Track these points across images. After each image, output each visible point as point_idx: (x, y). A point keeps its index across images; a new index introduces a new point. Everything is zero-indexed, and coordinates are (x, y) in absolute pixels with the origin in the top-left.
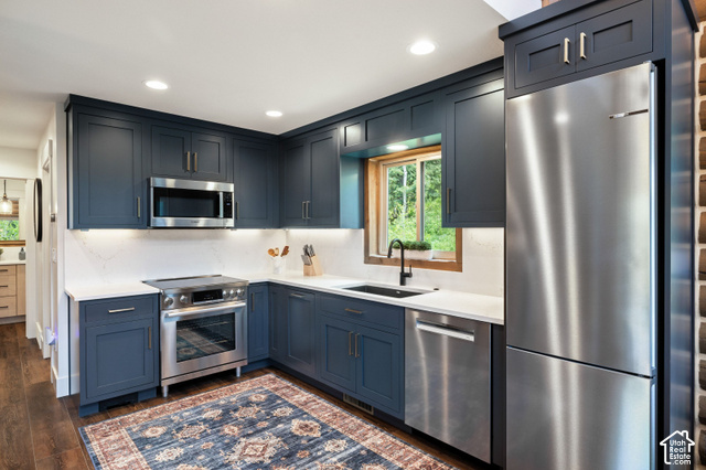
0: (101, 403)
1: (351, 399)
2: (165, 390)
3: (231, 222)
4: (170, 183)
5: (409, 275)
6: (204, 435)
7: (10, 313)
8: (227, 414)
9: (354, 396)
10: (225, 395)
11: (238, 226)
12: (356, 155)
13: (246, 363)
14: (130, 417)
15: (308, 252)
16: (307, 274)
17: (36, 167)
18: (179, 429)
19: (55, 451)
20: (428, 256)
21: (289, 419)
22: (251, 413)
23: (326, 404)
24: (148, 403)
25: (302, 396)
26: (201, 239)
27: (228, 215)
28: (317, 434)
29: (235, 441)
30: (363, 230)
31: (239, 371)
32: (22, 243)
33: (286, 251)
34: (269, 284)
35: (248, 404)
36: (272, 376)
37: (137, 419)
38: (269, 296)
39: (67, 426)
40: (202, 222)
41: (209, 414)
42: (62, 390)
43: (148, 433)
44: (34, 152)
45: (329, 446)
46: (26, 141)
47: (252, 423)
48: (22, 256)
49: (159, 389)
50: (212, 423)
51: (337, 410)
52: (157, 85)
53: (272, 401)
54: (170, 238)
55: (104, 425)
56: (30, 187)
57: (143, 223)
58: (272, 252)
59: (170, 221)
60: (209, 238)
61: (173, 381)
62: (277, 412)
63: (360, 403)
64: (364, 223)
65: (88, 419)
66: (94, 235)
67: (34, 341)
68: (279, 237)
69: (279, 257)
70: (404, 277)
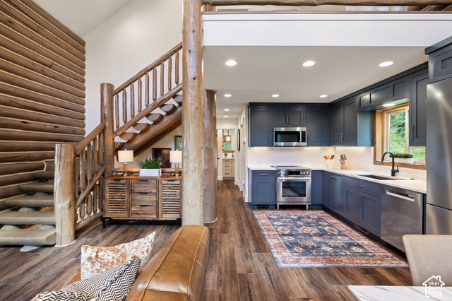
0: (258, 205)
1: (358, 226)
2: (278, 206)
3: (305, 144)
4: (283, 129)
5: (398, 171)
6: (290, 222)
7: (229, 176)
8: (299, 219)
9: (359, 225)
10: (300, 213)
11: (308, 145)
12: (369, 109)
13: (310, 204)
14: (266, 212)
15: (343, 158)
16: (342, 168)
17: (238, 124)
18: (282, 218)
19: (246, 214)
20: (411, 161)
21: (325, 226)
22: (309, 220)
23: (345, 226)
24: (272, 209)
25: (334, 221)
26: (292, 151)
27: (304, 140)
28: (336, 233)
29: (301, 226)
30: (373, 148)
31: (307, 206)
32: (233, 152)
33: (333, 157)
34: (322, 171)
35: (309, 218)
36: (322, 212)
37: (269, 212)
38: (323, 177)
39: (248, 210)
40: (295, 144)
41: (293, 217)
42: (246, 201)
43: (272, 217)
44: (237, 120)
45: (340, 237)
46: (235, 116)
47: (309, 223)
48: (233, 156)
49: (276, 206)
50: (294, 220)
51: (349, 228)
52: (275, 96)
53: (319, 219)
54: (281, 150)
55: (259, 212)
56: (236, 132)
57: (271, 145)
58: (325, 157)
59: (282, 144)
60: (296, 150)
61: (281, 204)
62: (321, 223)
63: (363, 229)
64: (373, 143)
65: (254, 209)
66: (256, 149)
67: (237, 186)
68: (330, 151)
69: (329, 160)
70: (394, 172)
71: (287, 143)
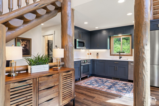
2: (80, 79)
28: (115, 82)
30: (110, 50)
31: (88, 76)
35: (97, 80)
36: (94, 77)
38: (92, 62)
47: (102, 82)
52: (86, 23)
58: (88, 54)
69: (90, 55)
70: (120, 58)
71: (81, 47)
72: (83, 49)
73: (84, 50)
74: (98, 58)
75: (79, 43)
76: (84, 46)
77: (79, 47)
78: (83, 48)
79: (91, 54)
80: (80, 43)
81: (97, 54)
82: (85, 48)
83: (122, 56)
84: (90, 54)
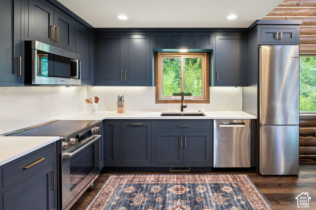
5: (185, 107)
20: (191, 98)
30: (155, 87)
58: (87, 101)
64: (155, 84)
69: (94, 104)
70: (183, 108)
71: (59, 79)
72: (67, 86)
73: (72, 89)
74: (120, 112)
75: (52, 62)
76: (73, 74)
77: (53, 80)
78: (71, 81)
79: (97, 100)
80: (57, 64)
81: (120, 99)
82: (79, 82)
83: (188, 105)
84: (93, 100)
